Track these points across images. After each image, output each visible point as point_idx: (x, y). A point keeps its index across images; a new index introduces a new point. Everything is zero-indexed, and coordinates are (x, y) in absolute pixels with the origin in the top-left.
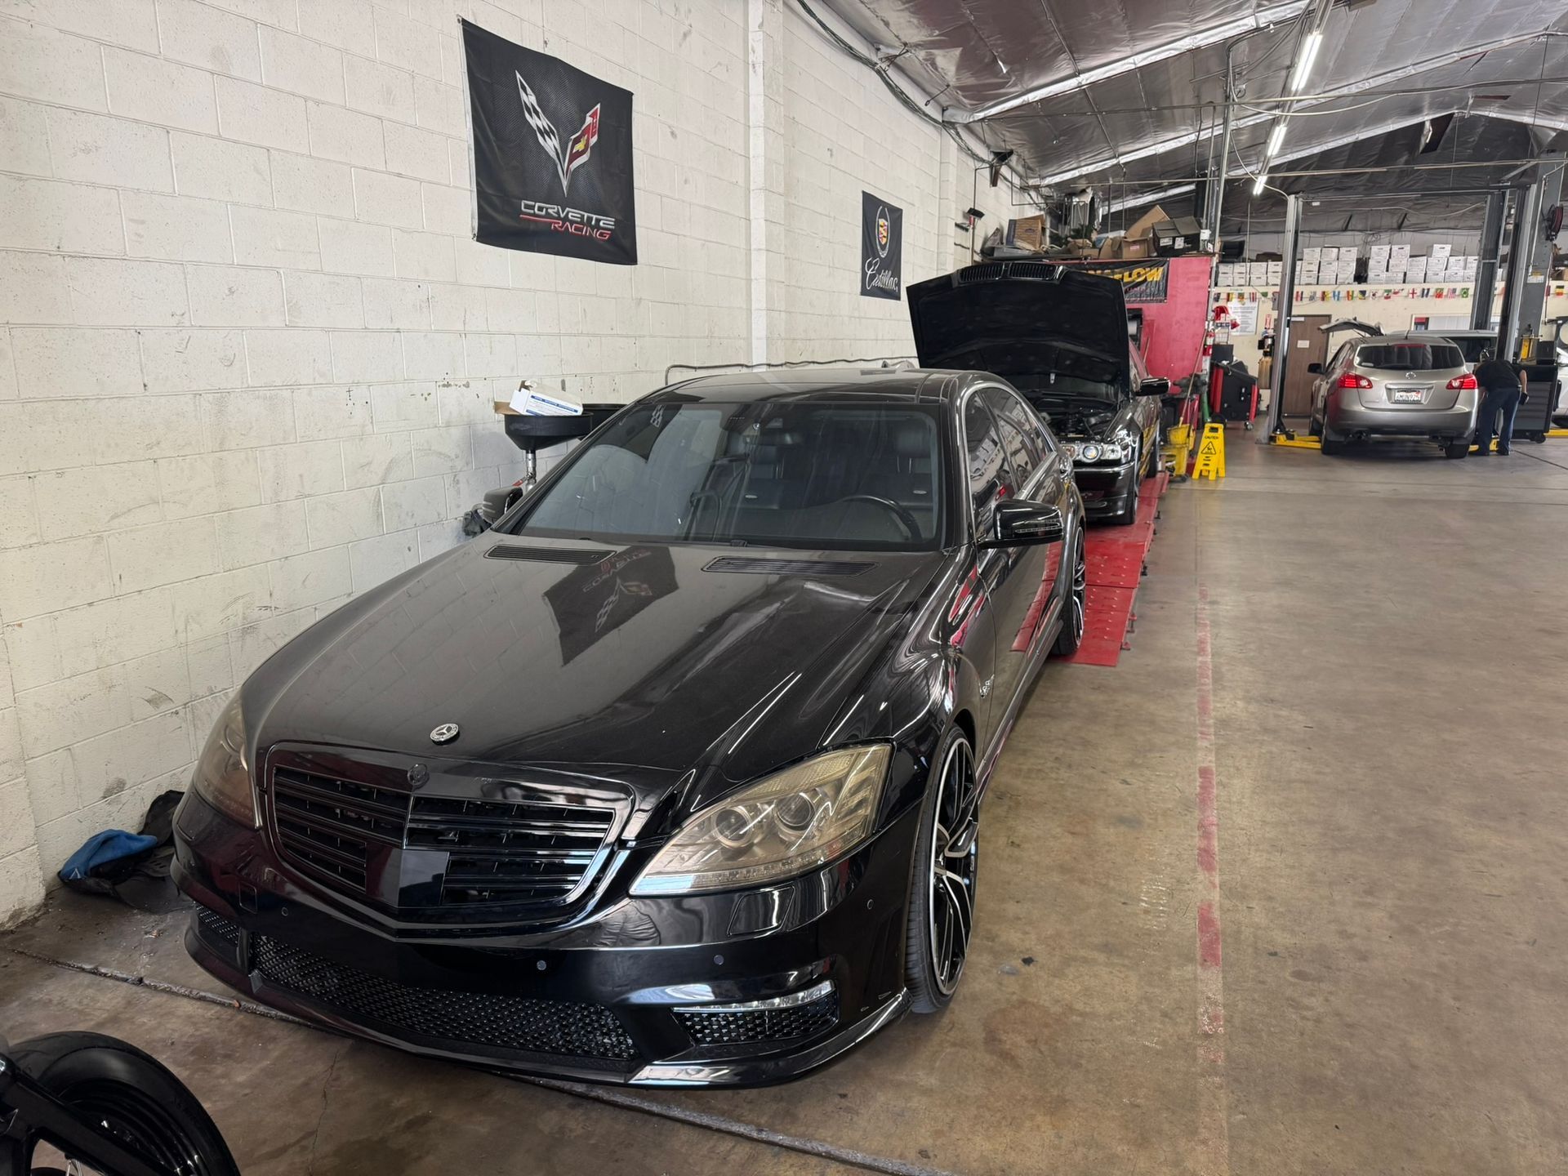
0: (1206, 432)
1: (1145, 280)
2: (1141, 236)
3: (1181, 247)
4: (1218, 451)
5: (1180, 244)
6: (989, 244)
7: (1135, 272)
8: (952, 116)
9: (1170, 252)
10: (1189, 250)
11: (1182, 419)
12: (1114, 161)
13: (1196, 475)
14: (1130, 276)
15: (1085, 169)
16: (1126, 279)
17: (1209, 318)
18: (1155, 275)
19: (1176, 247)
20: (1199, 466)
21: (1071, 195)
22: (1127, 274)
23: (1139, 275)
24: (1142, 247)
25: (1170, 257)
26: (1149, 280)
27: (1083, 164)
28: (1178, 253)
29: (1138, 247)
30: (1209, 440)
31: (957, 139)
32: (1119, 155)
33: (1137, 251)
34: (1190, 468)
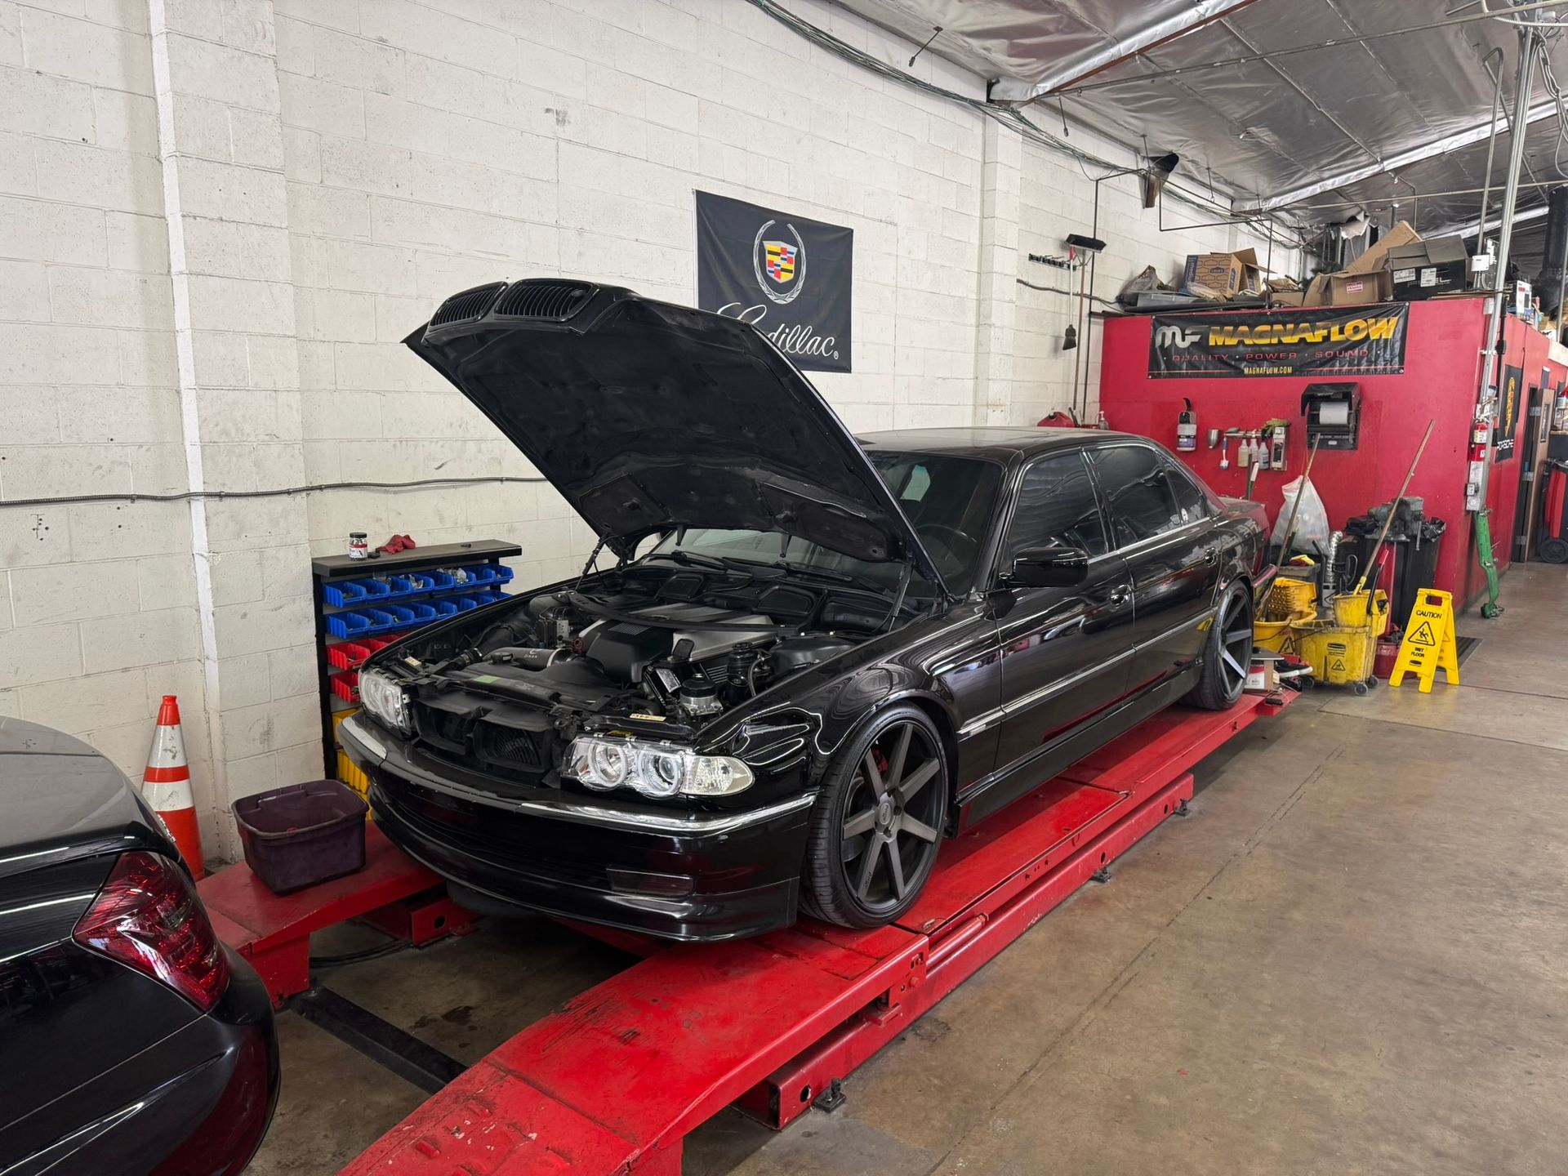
0: (1420, 603)
1: (1368, 336)
2: (1373, 269)
3: (1433, 284)
4: (1438, 637)
5: (1429, 278)
6: (1133, 290)
7: (1349, 326)
8: (1005, 92)
9: (1412, 292)
10: (1446, 288)
11: (1363, 579)
12: (1376, 168)
13: (1396, 678)
14: (1341, 331)
15: (1330, 182)
16: (1335, 337)
17: (1484, 398)
18: (1385, 329)
19: (1424, 283)
20: (1402, 665)
21: (1337, 225)
22: (1335, 329)
23: (1356, 330)
24: (1369, 285)
25: (1409, 300)
26: (1374, 337)
27: (1326, 175)
28: (1424, 294)
29: (1361, 286)
30: (1423, 619)
31: (1021, 126)
32: (1383, 160)
33: (1359, 292)
34: (1382, 667)
